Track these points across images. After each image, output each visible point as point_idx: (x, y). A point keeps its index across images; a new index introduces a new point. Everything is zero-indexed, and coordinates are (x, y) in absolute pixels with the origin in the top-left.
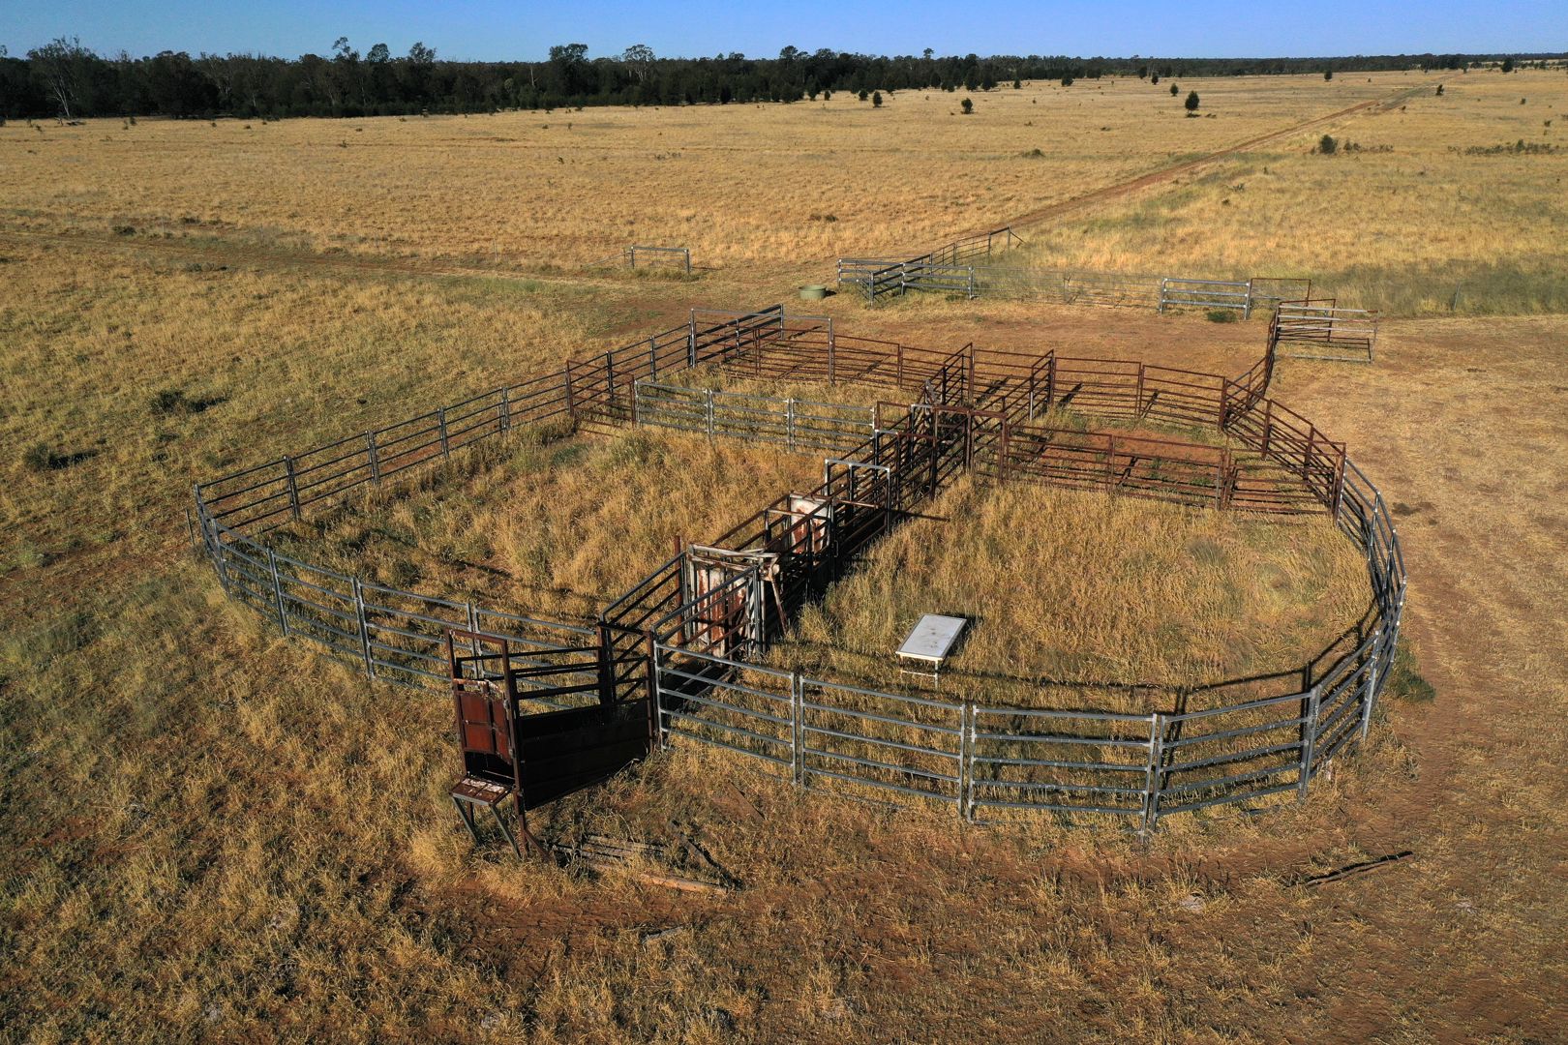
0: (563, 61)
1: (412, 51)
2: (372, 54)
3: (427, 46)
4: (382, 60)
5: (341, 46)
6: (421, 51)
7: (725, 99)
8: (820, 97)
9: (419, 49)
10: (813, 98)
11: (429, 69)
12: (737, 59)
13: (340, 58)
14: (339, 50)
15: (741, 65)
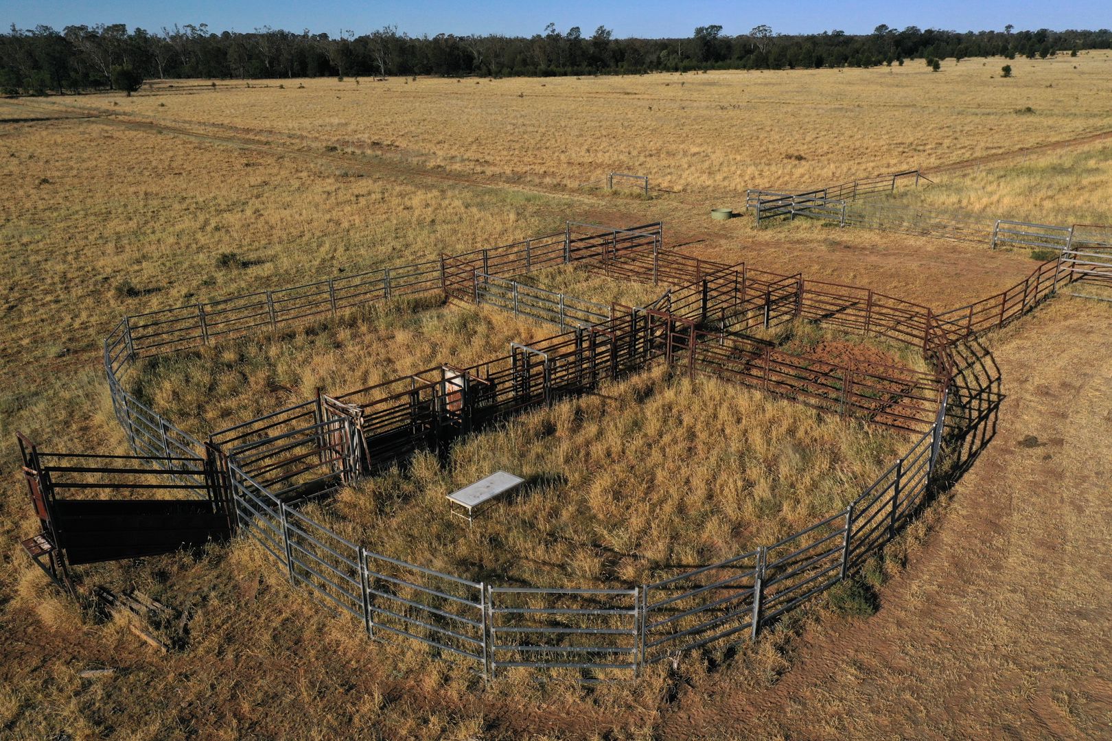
0: (704, 38)
1: (597, 32)
2: (570, 34)
3: (607, 28)
4: (575, 38)
5: (550, 29)
6: (603, 32)
7: (819, 64)
8: (895, 63)
9: (601, 30)
10: (889, 65)
11: (607, 44)
12: (838, 35)
13: (548, 36)
14: (549, 32)
15: (842, 39)
